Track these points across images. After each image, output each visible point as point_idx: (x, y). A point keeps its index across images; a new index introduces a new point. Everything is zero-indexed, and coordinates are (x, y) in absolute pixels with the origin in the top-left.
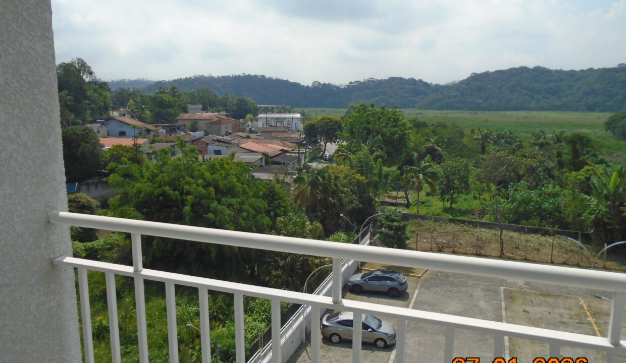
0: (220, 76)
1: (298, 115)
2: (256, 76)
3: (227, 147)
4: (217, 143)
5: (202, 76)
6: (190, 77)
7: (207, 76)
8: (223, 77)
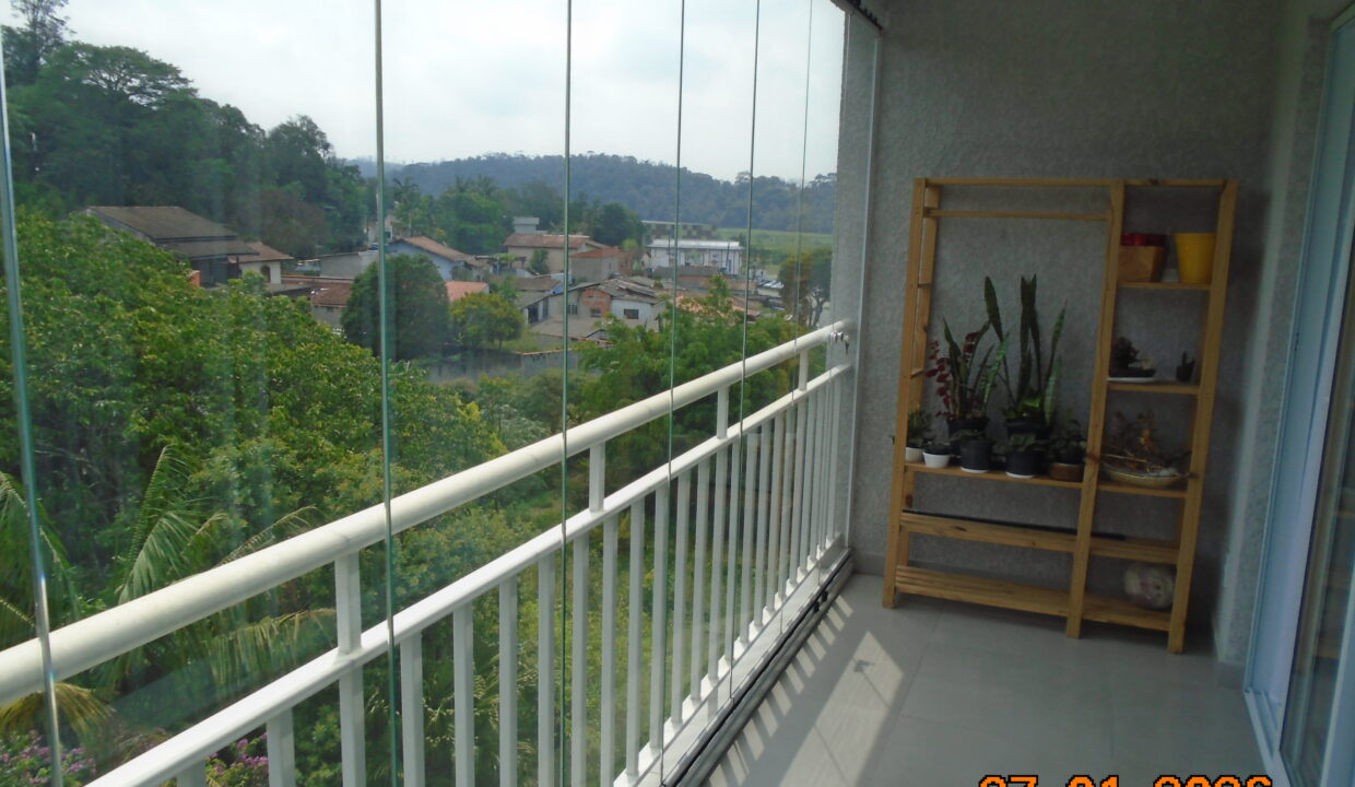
0: (542, 156)
1: (735, 245)
2: (616, 158)
3: (652, 304)
4: (627, 296)
5: (504, 154)
6: (479, 158)
7: (513, 156)
8: (547, 158)
